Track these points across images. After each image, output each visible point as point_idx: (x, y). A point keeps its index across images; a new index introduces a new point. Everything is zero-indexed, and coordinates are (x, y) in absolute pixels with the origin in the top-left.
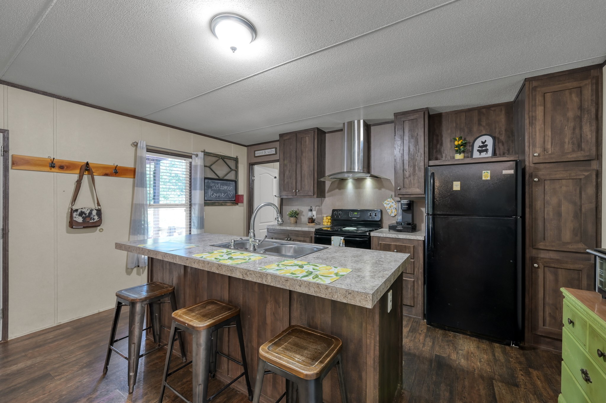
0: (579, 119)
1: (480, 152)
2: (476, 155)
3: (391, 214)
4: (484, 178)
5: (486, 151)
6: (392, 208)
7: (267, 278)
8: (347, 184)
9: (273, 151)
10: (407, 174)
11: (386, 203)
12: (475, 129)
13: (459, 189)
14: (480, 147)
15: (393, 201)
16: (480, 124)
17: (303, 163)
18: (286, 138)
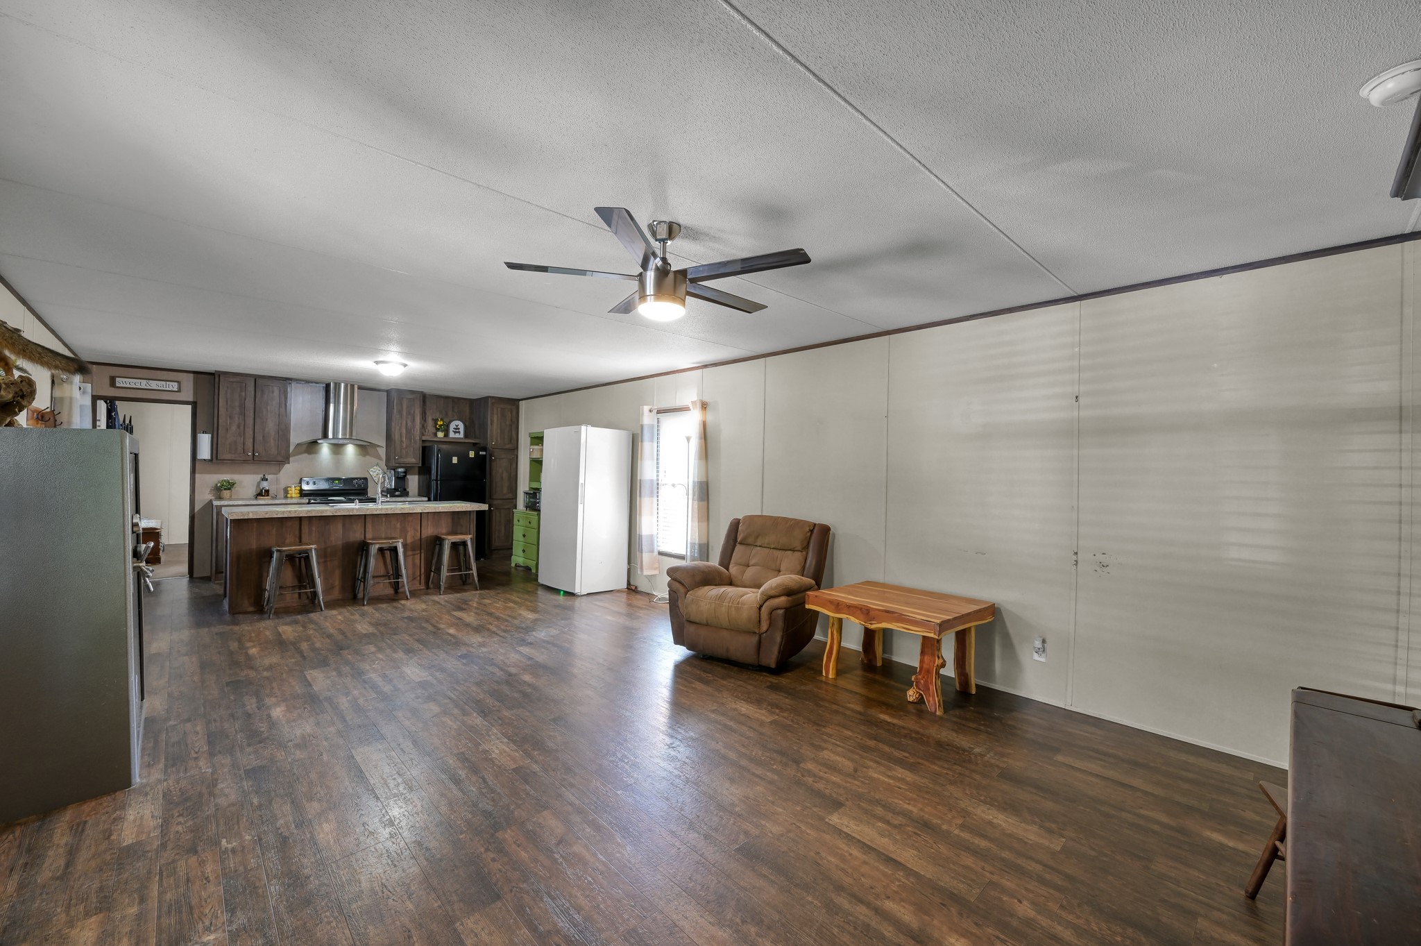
0: (511, 426)
1: (455, 432)
2: (452, 435)
3: (378, 481)
4: (470, 456)
5: (459, 432)
6: (379, 476)
8: (320, 450)
9: (172, 386)
10: (404, 446)
11: (372, 471)
12: (450, 413)
13: (456, 462)
14: (454, 429)
15: (380, 469)
16: (453, 411)
18: (232, 380)
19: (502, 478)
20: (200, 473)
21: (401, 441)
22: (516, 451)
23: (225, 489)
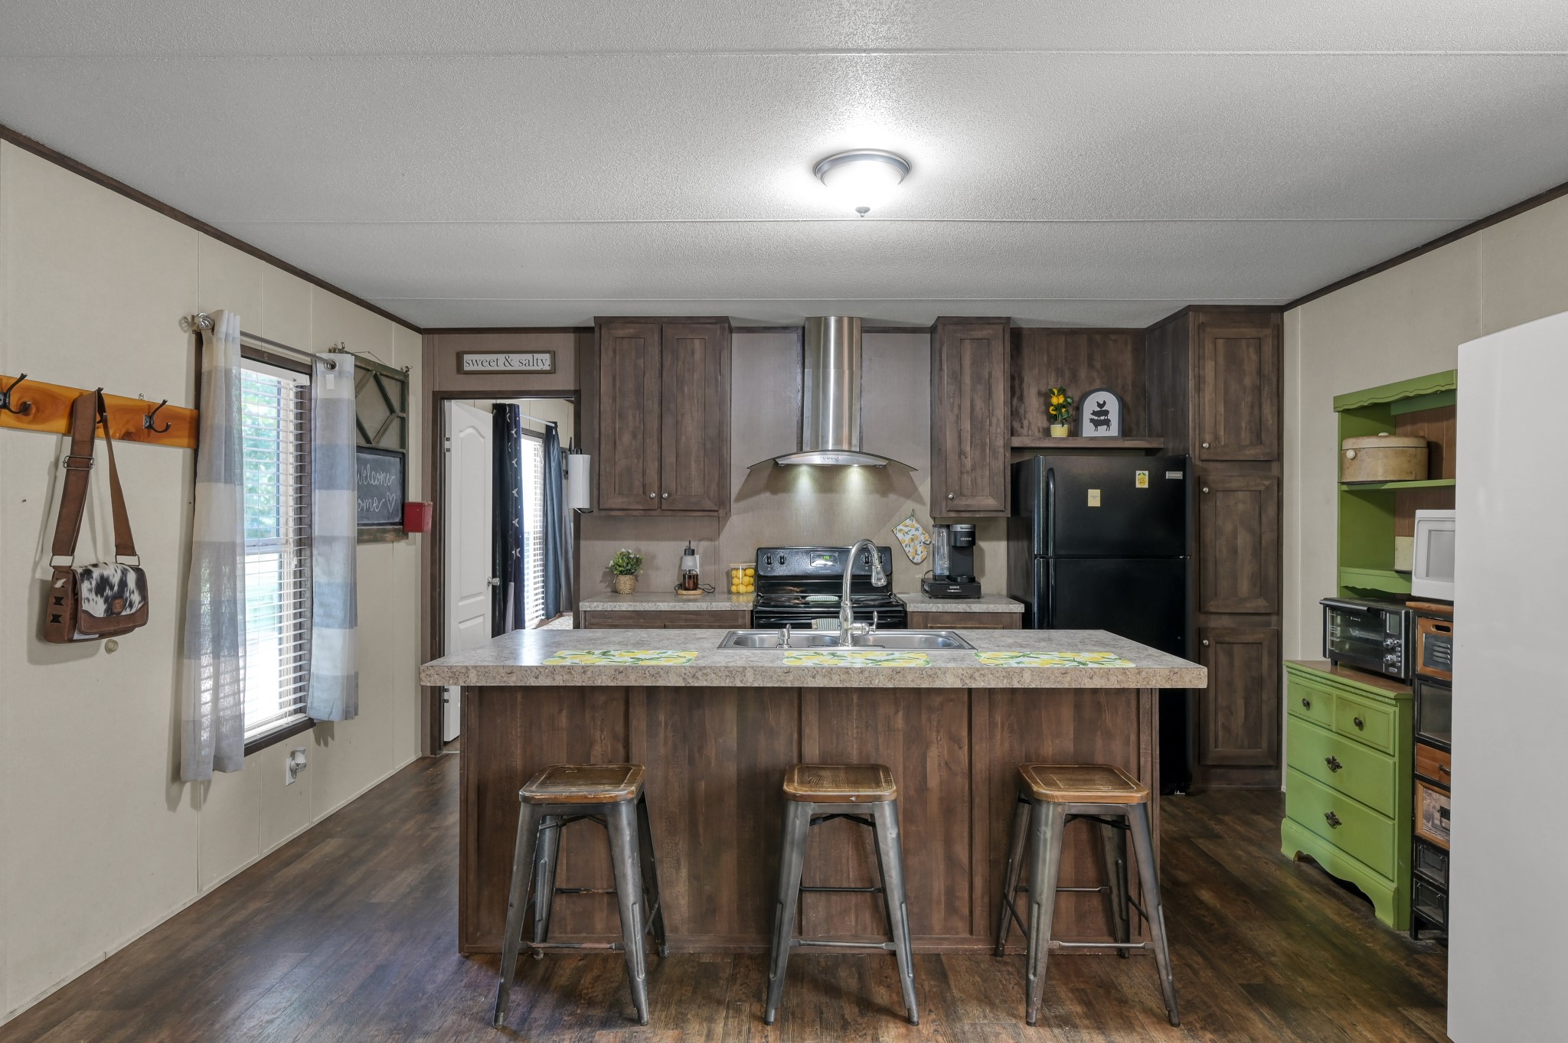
0: (1258, 390)
1: (1097, 423)
2: (1088, 430)
3: (914, 558)
4: (1138, 485)
5: (1107, 423)
6: (916, 542)
7: (1022, 677)
8: (795, 479)
9: (543, 362)
10: (968, 463)
11: (901, 530)
12: (1083, 373)
13: (1098, 504)
14: (1094, 413)
15: (917, 526)
16: (1091, 366)
17: (683, 415)
18: (621, 333)
19: (1234, 551)
21: (961, 454)
22: (1275, 465)
23: (621, 573)
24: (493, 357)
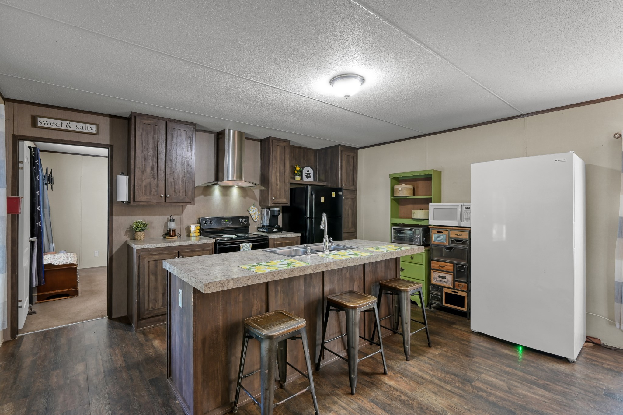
0: (353, 170)
1: (307, 177)
2: (305, 179)
3: (255, 220)
4: (333, 196)
5: (310, 177)
6: (256, 214)
8: (213, 191)
9: (92, 129)
10: (278, 187)
11: (251, 210)
12: (302, 160)
13: (323, 202)
14: (306, 173)
15: (256, 208)
16: (304, 159)
18: (147, 122)
20: (116, 216)
21: (277, 184)
22: (356, 191)
23: (140, 231)
24: (60, 122)
